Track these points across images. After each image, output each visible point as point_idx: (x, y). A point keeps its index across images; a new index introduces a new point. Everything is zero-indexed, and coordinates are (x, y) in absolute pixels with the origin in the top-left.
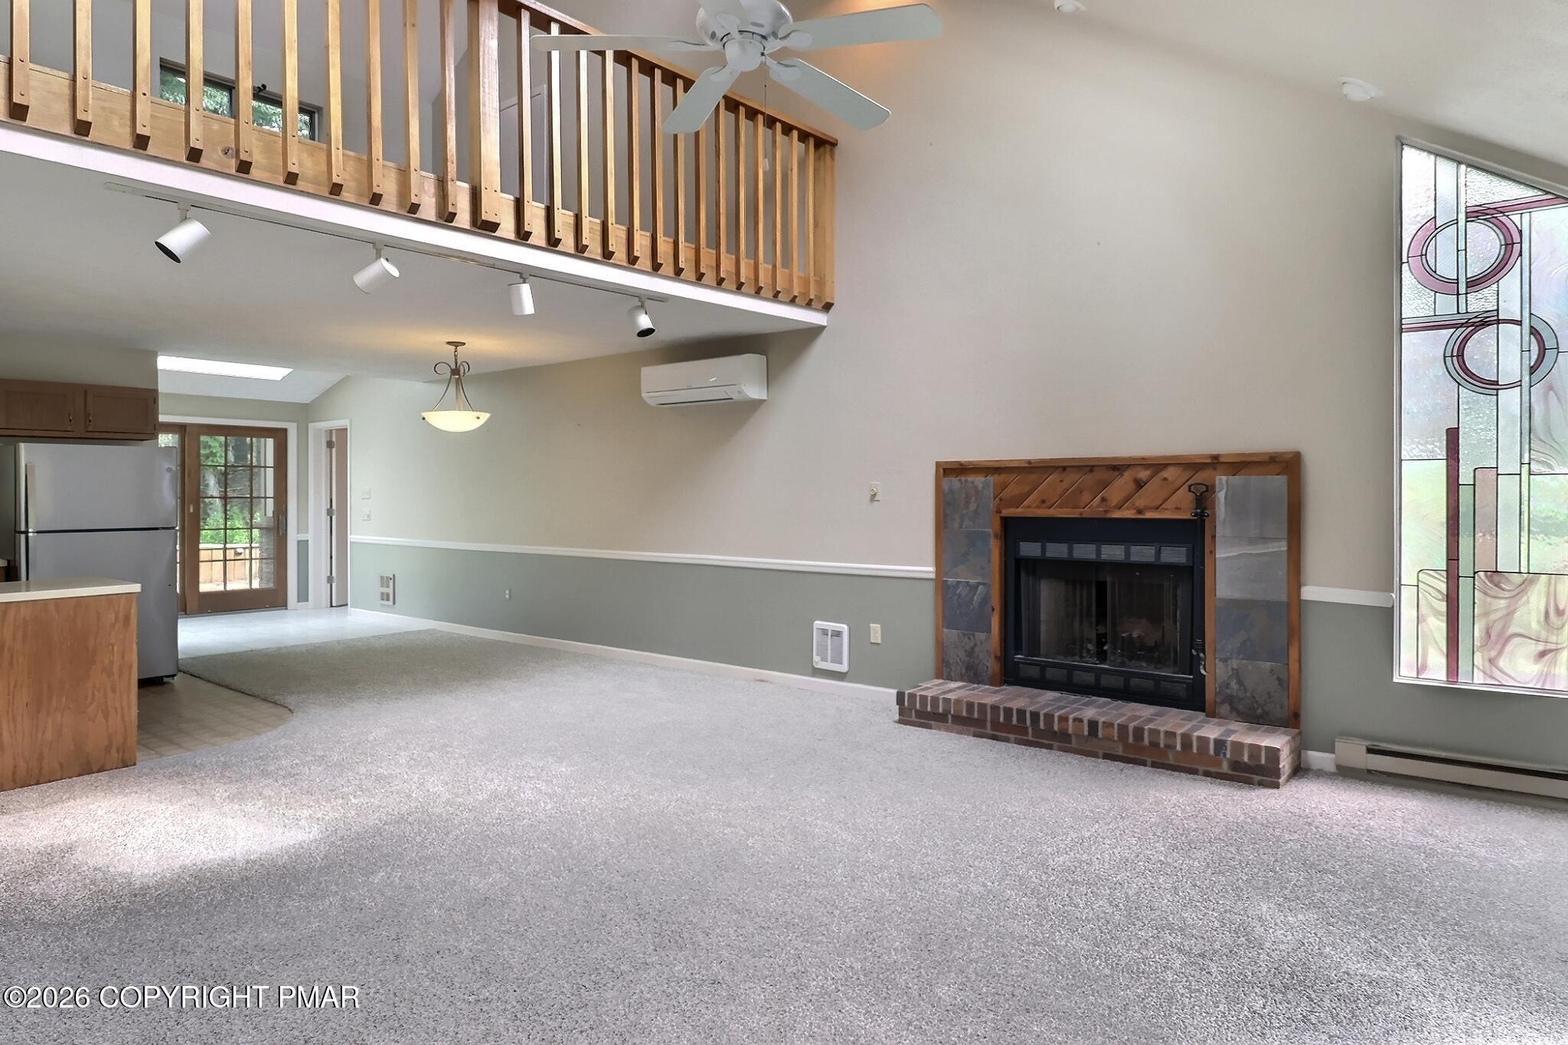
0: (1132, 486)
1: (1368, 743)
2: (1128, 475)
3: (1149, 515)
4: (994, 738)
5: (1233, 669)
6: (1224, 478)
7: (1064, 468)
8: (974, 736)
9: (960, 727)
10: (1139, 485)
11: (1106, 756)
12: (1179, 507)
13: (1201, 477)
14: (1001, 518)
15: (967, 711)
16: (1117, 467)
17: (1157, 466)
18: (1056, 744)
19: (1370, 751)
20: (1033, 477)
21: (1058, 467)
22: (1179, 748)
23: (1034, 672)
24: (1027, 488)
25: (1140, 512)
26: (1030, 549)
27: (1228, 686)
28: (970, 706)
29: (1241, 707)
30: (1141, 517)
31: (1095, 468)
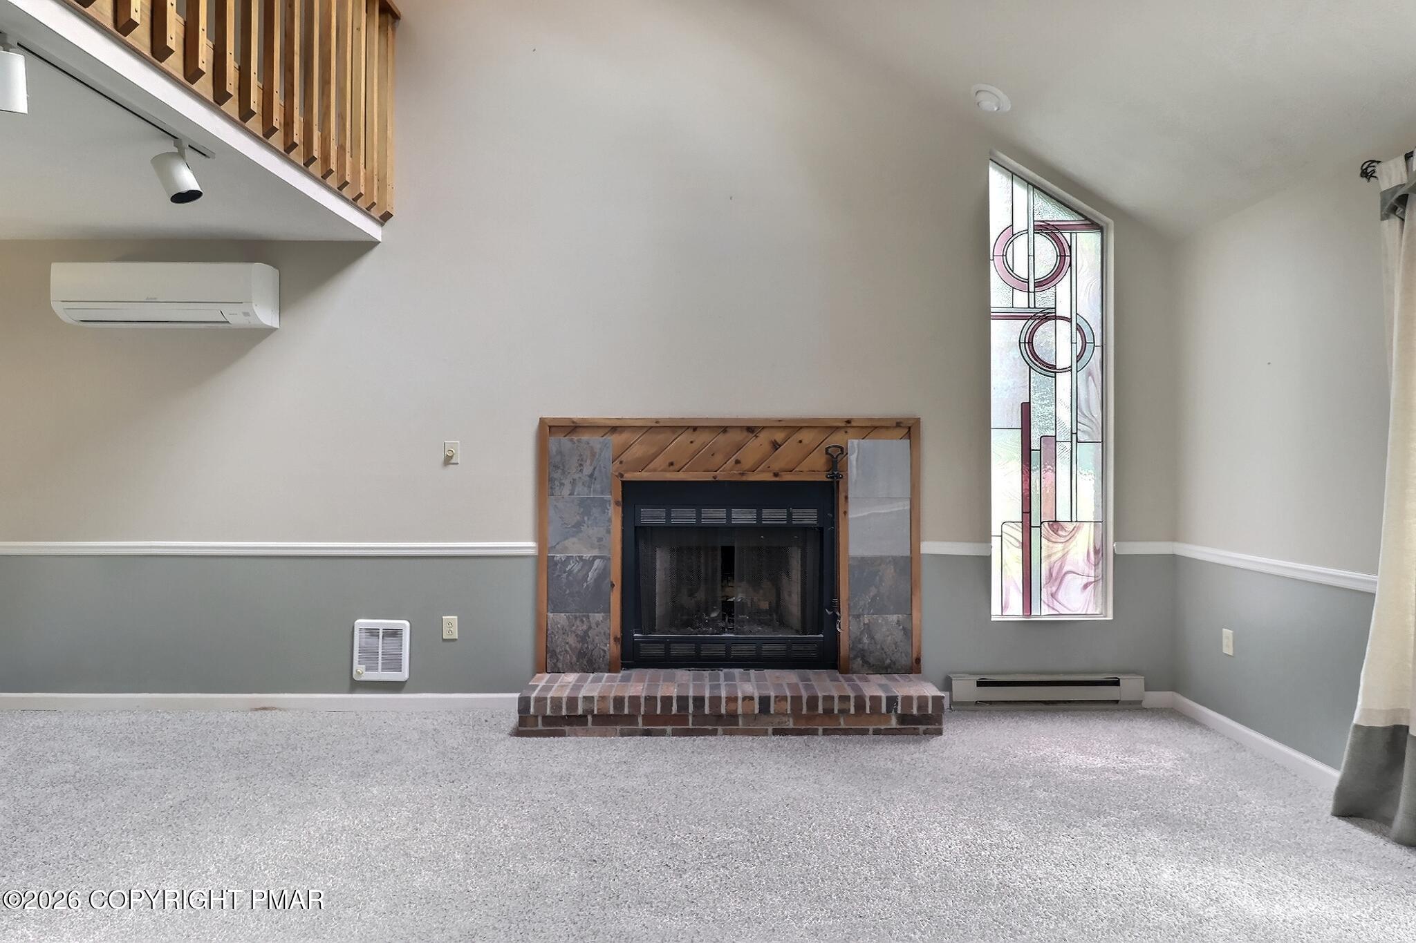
0: (767, 447)
1: (978, 678)
2: (764, 438)
3: (788, 477)
4: (647, 733)
5: (864, 624)
6: (856, 442)
7: (695, 429)
8: (622, 735)
9: (603, 728)
10: (776, 446)
11: (777, 732)
12: (813, 469)
13: (836, 439)
14: (623, 483)
15: (615, 707)
16: (751, 429)
17: (793, 427)
18: (720, 729)
19: (980, 684)
20: (661, 437)
21: (688, 427)
23: (657, 650)
24: (653, 450)
25: (776, 475)
26: (651, 516)
27: (860, 641)
28: (619, 701)
29: (871, 660)
30: (777, 479)
31: (727, 429)
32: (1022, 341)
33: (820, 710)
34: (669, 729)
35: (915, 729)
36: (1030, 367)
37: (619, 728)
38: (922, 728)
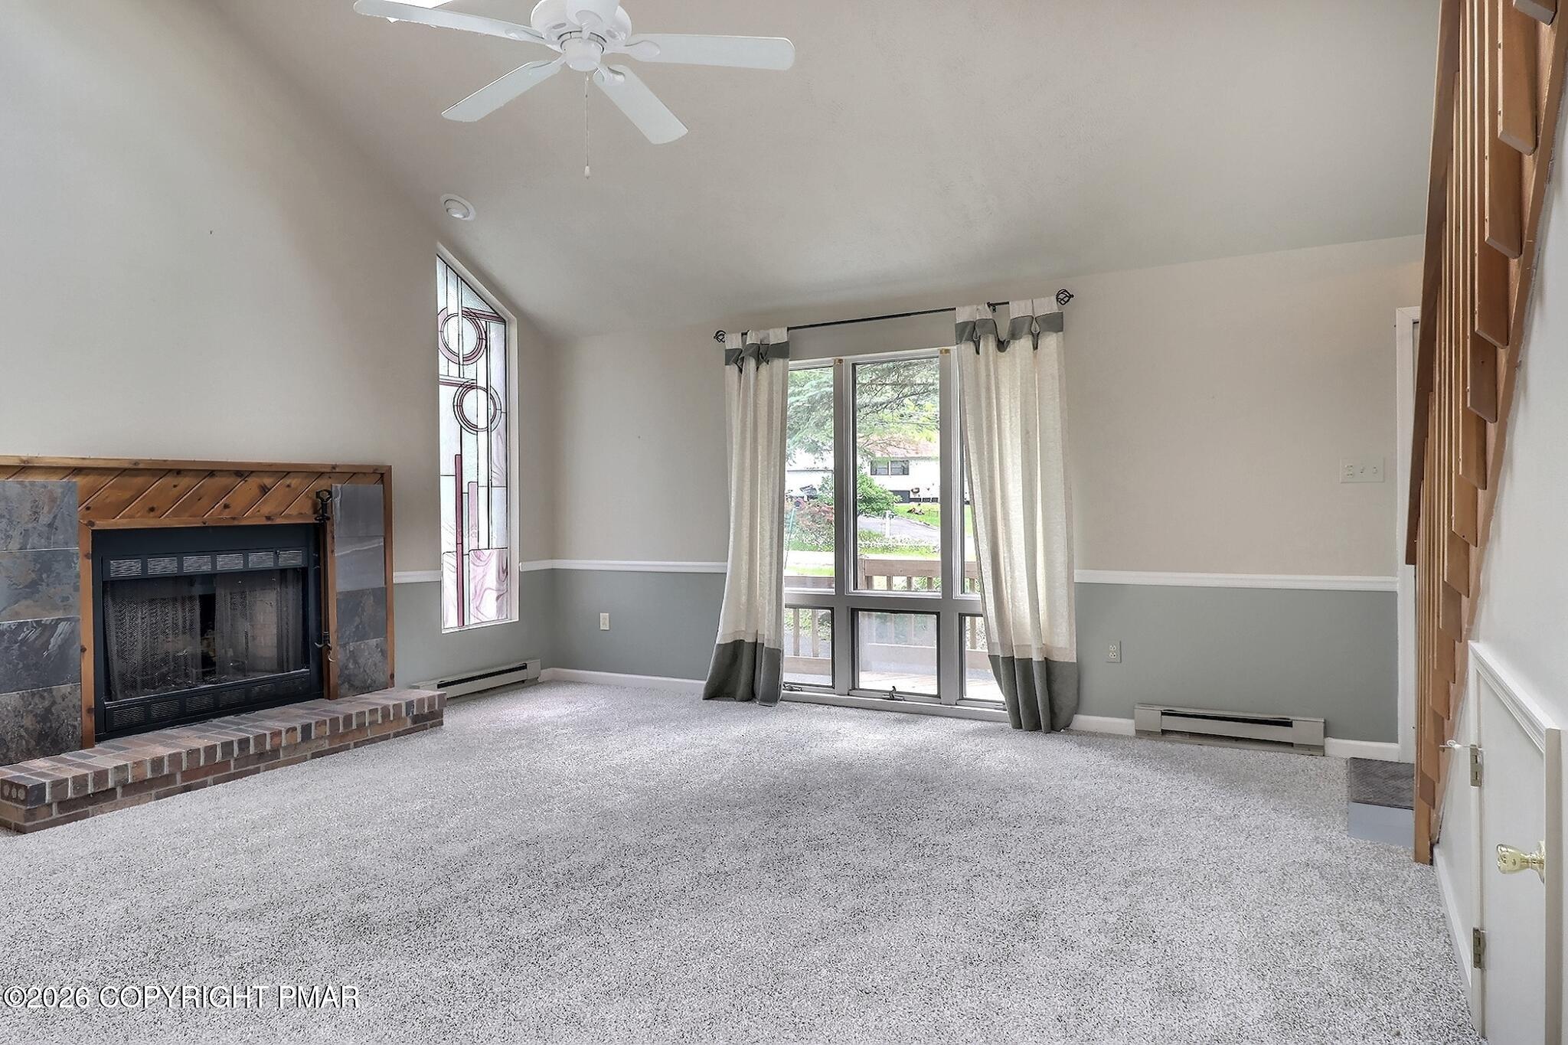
0: (256, 491)
1: (438, 682)
2: (253, 482)
3: (279, 521)
5: (350, 651)
6: (339, 486)
7: (179, 472)
9: (136, 797)
10: (264, 490)
11: (315, 756)
12: (299, 512)
13: (322, 484)
14: (96, 534)
15: (153, 770)
16: (242, 472)
17: (282, 472)
18: (262, 766)
19: (439, 686)
20: (139, 481)
21: (170, 471)
22: (380, 721)
23: (136, 715)
24: (127, 495)
25: (268, 518)
26: (126, 568)
27: (346, 668)
28: (157, 763)
29: (357, 683)
30: (269, 523)
31: (215, 473)
32: (455, 404)
33: (354, 726)
34: (210, 779)
35: (424, 725)
36: (461, 426)
37: (153, 792)
38: (429, 723)
